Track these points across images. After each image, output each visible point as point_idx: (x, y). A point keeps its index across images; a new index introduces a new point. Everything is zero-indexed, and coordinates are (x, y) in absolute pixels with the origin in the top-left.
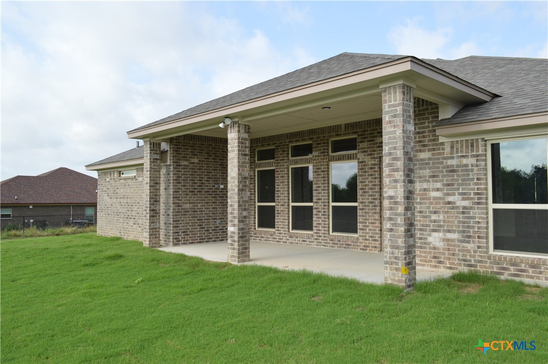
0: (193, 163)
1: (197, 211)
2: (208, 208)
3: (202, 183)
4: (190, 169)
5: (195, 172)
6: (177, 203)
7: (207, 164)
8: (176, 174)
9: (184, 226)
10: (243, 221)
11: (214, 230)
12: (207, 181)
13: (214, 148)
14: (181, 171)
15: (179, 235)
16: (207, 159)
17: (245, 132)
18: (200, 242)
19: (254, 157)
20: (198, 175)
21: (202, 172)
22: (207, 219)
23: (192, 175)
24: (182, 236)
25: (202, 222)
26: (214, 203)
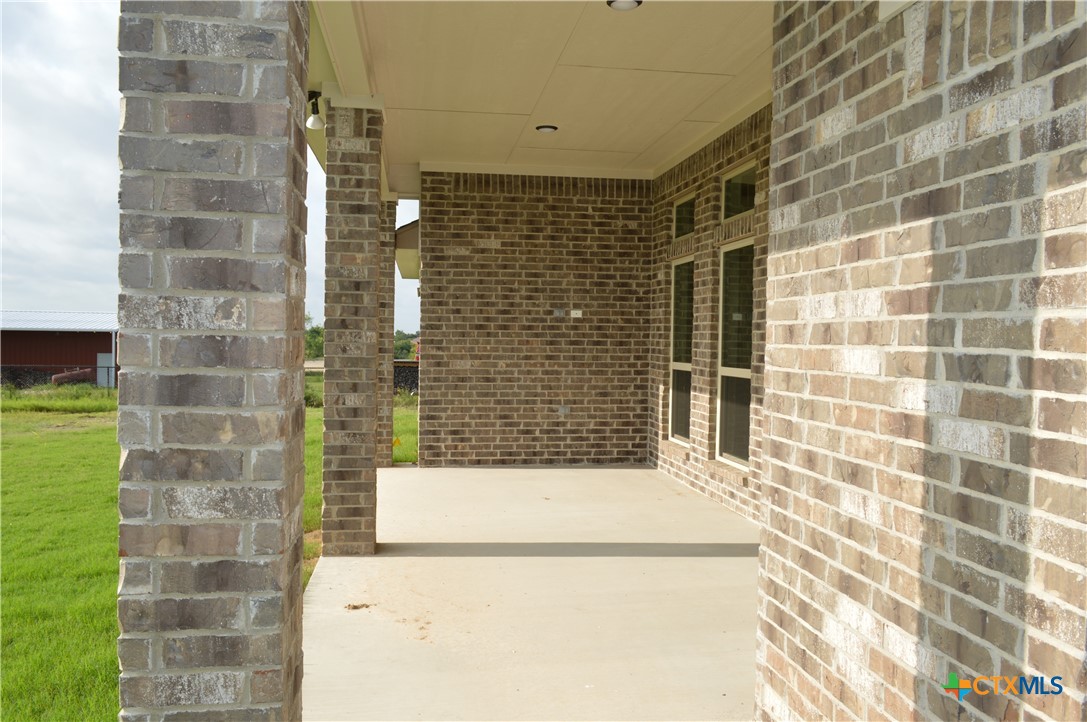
0: (483, 251)
1: (494, 380)
2: (529, 372)
3: (512, 305)
4: (473, 266)
5: (489, 274)
6: (433, 357)
7: (530, 252)
8: (431, 281)
9: (454, 417)
11: (548, 432)
12: (530, 298)
13: (554, 208)
14: (447, 274)
15: (438, 440)
16: (529, 237)
17: (358, 133)
20: (497, 282)
21: (514, 275)
22: (527, 402)
23: (481, 282)
24: (449, 443)
25: (511, 410)
26: (549, 358)
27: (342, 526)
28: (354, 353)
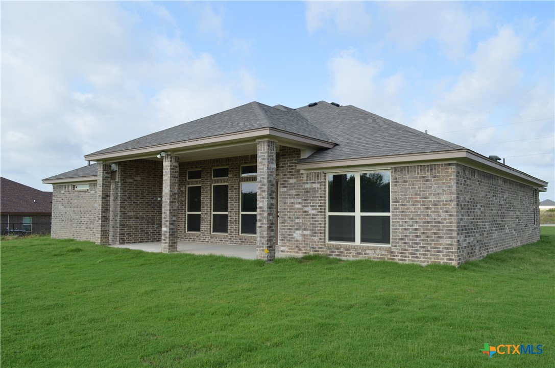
0: (136, 181)
1: (138, 218)
2: (148, 216)
3: (143, 196)
4: (134, 185)
5: (138, 187)
6: (123, 211)
7: (148, 181)
8: (123, 189)
9: (128, 229)
10: (172, 224)
11: (152, 233)
12: (148, 194)
13: (154, 169)
14: (127, 187)
15: (124, 236)
16: (148, 177)
17: (176, 162)
18: (141, 242)
19: (186, 177)
20: (140, 190)
21: (144, 188)
22: (147, 224)
23: (136, 190)
24: (127, 237)
25: (143, 227)
26: (152, 211)
27: (172, 246)
28: (174, 208)
